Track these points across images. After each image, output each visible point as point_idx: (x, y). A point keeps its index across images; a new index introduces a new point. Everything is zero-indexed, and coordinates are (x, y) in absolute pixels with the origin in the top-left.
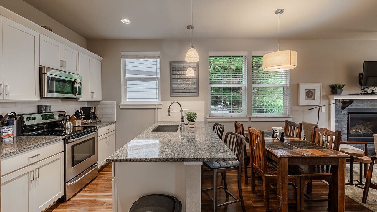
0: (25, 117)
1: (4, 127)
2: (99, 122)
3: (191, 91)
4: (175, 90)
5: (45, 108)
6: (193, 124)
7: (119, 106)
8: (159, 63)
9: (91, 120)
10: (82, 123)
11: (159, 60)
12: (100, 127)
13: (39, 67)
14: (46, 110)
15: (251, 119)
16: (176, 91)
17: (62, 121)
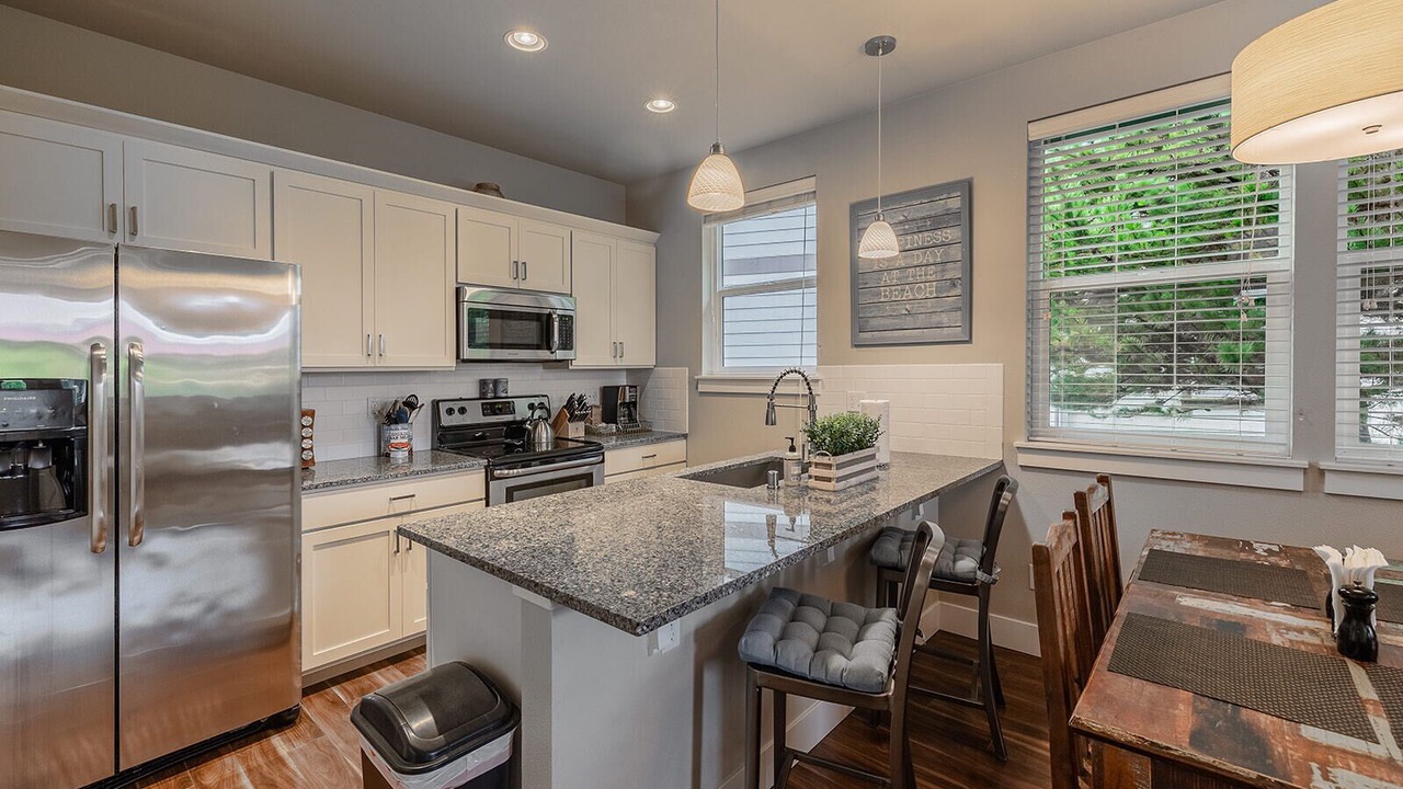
0: (443, 408)
1: (393, 427)
3: (935, 319)
4: (867, 322)
5: (491, 386)
6: (827, 465)
7: (695, 383)
8: (812, 221)
9: (623, 424)
10: (587, 432)
11: (812, 210)
12: (615, 447)
13: (455, 286)
14: (495, 391)
15: (1327, 474)
16: (874, 323)
17: (528, 422)
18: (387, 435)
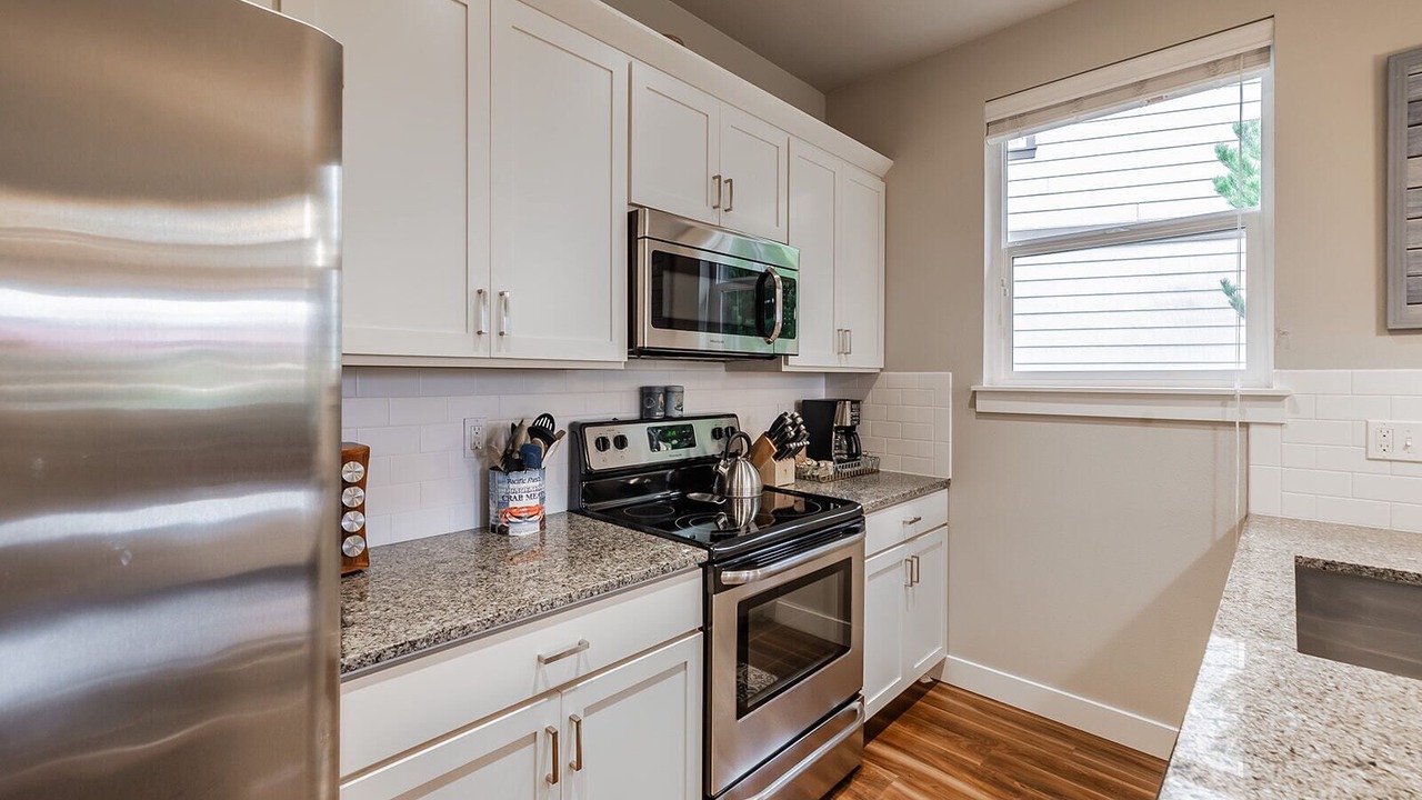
0: (591, 435)
1: (514, 475)
2: (870, 474)
5: (661, 398)
7: (967, 398)
9: (839, 461)
10: (800, 475)
12: (876, 509)
13: (626, 210)
14: (665, 408)
17: (720, 460)
18: (502, 492)
